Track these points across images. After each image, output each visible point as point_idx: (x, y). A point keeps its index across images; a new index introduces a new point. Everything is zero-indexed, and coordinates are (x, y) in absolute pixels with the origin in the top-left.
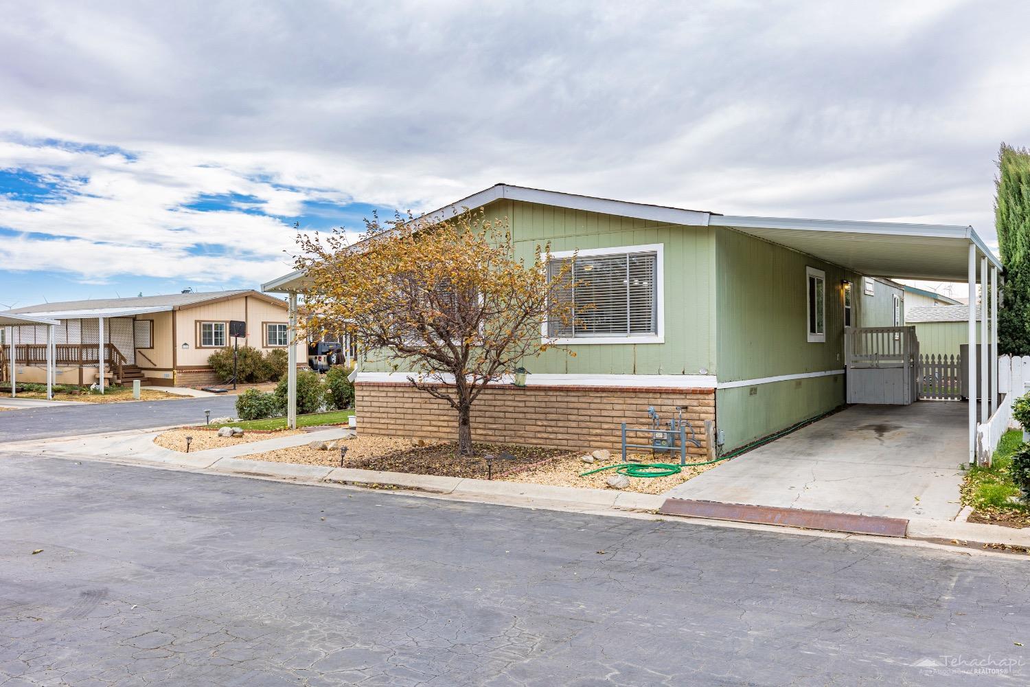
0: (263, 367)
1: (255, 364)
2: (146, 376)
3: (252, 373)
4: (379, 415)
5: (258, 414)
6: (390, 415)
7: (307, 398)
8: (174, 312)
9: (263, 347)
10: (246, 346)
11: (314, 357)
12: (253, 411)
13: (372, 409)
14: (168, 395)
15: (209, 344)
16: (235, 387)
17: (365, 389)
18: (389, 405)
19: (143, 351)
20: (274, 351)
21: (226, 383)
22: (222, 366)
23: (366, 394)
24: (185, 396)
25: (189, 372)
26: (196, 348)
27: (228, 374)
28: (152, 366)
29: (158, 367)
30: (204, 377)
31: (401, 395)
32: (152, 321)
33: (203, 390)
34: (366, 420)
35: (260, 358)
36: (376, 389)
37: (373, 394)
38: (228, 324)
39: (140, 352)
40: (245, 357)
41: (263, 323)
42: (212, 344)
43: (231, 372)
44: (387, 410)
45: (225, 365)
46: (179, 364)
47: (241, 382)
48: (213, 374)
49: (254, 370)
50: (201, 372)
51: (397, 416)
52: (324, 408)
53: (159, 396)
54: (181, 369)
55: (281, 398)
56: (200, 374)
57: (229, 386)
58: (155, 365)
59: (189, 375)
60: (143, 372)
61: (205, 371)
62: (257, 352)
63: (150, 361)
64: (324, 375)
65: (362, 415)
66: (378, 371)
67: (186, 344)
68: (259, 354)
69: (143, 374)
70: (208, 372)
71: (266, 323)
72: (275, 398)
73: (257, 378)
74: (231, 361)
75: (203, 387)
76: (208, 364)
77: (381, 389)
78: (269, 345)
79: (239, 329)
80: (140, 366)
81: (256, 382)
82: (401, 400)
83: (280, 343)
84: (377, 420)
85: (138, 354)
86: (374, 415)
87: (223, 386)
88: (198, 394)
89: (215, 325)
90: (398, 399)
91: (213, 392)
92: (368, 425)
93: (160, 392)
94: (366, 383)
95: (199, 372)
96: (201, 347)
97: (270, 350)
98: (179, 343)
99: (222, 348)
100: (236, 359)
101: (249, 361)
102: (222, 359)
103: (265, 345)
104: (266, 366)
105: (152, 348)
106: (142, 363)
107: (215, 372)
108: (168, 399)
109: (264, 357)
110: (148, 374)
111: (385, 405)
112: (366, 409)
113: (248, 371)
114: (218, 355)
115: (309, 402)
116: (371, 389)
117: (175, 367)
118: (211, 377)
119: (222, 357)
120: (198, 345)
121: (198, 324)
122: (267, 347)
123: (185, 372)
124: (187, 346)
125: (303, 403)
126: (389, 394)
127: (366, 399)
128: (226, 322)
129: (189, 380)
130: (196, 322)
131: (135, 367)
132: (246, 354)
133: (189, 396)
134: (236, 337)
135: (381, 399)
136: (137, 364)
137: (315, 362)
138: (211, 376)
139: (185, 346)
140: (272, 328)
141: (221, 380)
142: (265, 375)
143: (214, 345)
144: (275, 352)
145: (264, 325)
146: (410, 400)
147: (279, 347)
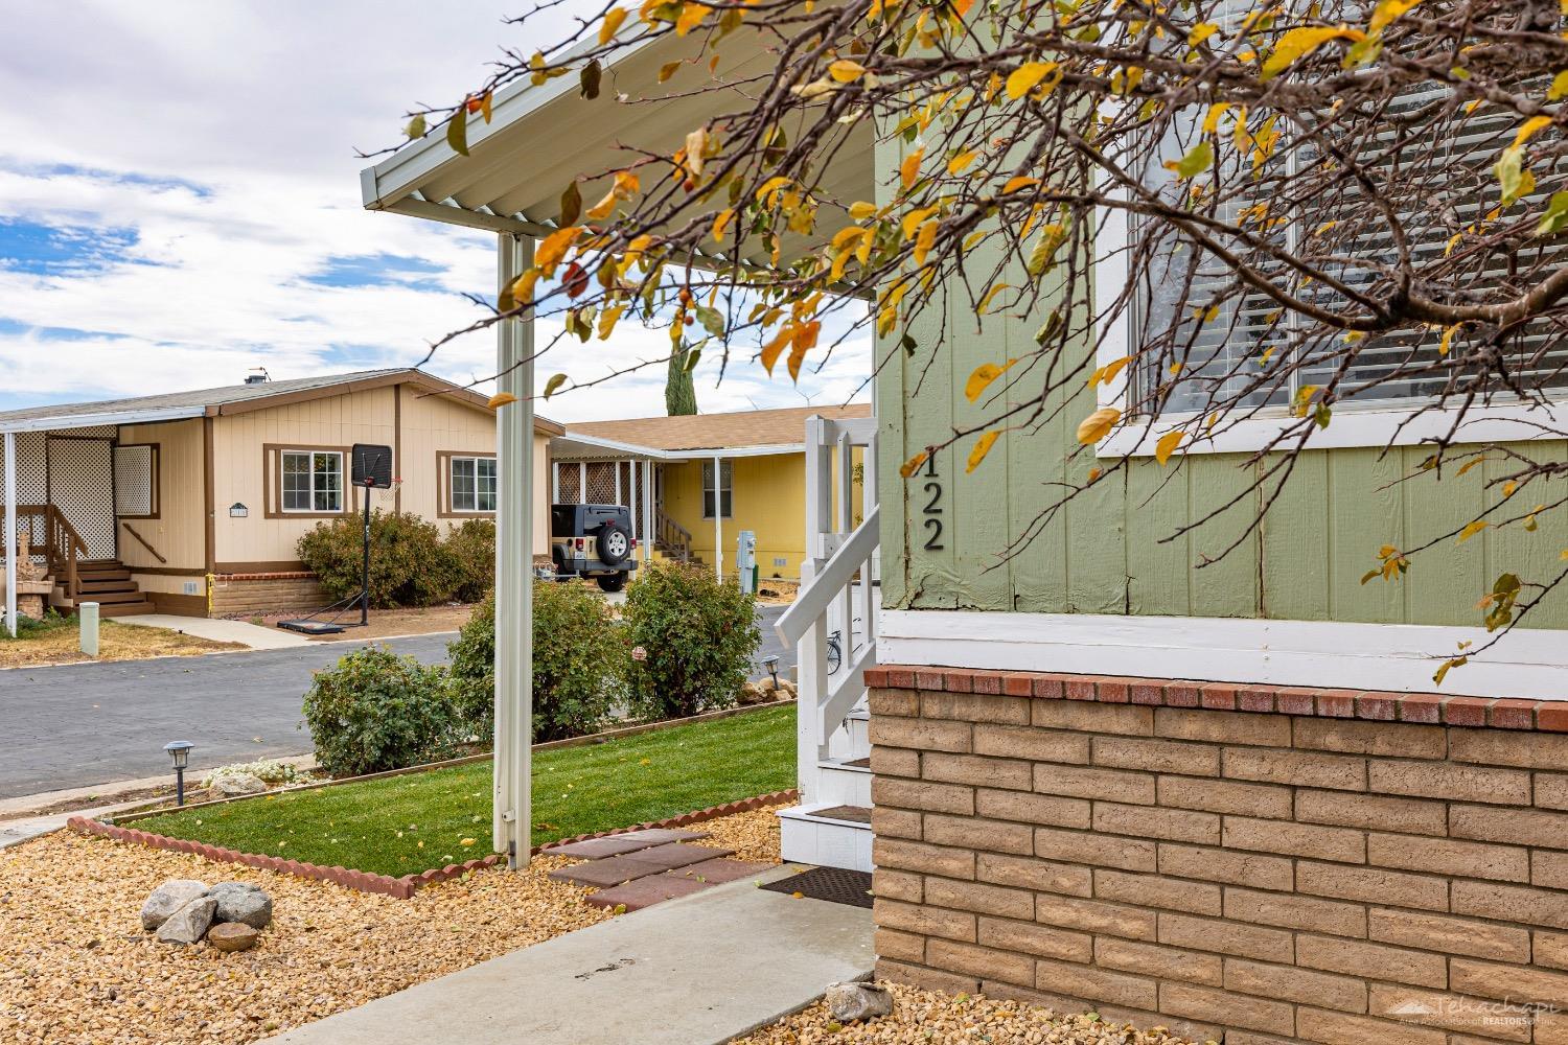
0: (439, 565)
1: (419, 557)
2: (142, 589)
3: (411, 581)
4: (1032, 873)
5: (386, 750)
6: (1108, 883)
7: (565, 683)
8: (207, 420)
9: (440, 515)
10: (398, 512)
11: (565, 540)
12: (367, 737)
13: (979, 833)
14: (181, 640)
15: (300, 506)
16: (364, 616)
17: (932, 707)
18: (1107, 817)
19: (135, 524)
20: (466, 525)
21: (340, 608)
22: (333, 563)
23: (946, 739)
24: (224, 645)
25: (248, 579)
26: (268, 515)
27: (349, 584)
28: (156, 564)
29: (170, 565)
30: (286, 592)
31: (1204, 762)
32: (156, 447)
33: (280, 625)
34: (939, 891)
35: (431, 544)
36: (1016, 713)
37: (988, 742)
38: (349, 455)
39: (127, 526)
40: (394, 540)
41: (439, 454)
42: (309, 507)
43: (355, 579)
44: (1089, 847)
45: (339, 561)
46: (221, 557)
47: (384, 606)
48: (309, 584)
49: (415, 574)
50: (279, 578)
51: (1168, 892)
52: (621, 712)
53: (157, 644)
54: (227, 571)
55: (473, 681)
56: (278, 584)
57: (351, 614)
58: (164, 561)
59: (248, 586)
60: (135, 577)
61: (291, 577)
62: (425, 528)
63: (151, 549)
64: (620, 598)
65: (917, 862)
66: (1016, 603)
67: (239, 506)
68: (429, 533)
69: (136, 584)
70: (297, 577)
71: (448, 454)
72: (449, 683)
73: (425, 593)
74: (357, 550)
75: (283, 618)
76: (297, 559)
77: (1047, 716)
78: (454, 511)
79: (375, 466)
80: (128, 563)
81: (422, 604)
82: (1207, 794)
83: (483, 506)
84: (1020, 904)
85: (123, 532)
86: (1002, 869)
87: (334, 614)
88: (264, 638)
89: (316, 456)
90: (1171, 788)
91: (305, 631)
92: (959, 926)
93: (164, 633)
94: (940, 673)
95: (273, 578)
96: (279, 515)
97: (458, 523)
98: (222, 502)
99: (337, 517)
100: (366, 545)
101: (402, 550)
102: (333, 543)
103: (444, 511)
104: (445, 562)
105: (156, 516)
106: (134, 555)
107: (317, 578)
108: (177, 653)
109: (442, 538)
110: (148, 584)
111: (1077, 814)
112: (940, 829)
113: (401, 575)
114: (324, 534)
115: (571, 694)
116: (978, 710)
117: (210, 566)
118: (308, 591)
119: (335, 538)
120: (272, 510)
121: (272, 453)
122: (449, 515)
123: (236, 579)
124: (241, 512)
125: (552, 700)
126: (1105, 753)
127: (938, 767)
128: (344, 449)
129: (250, 600)
130: (266, 448)
131: (116, 564)
132: (396, 531)
133: (236, 645)
134: (368, 486)
135: (1046, 779)
136: (121, 559)
137: (568, 552)
138: (307, 588)
139: (236, 512)
140: (462, 467)
141: (330, 600)
142: (443, 586)
143: (313, 510)
144: (470, 529)
145: (443, 459)
146: (1277, 802)
147: (481, 516)
